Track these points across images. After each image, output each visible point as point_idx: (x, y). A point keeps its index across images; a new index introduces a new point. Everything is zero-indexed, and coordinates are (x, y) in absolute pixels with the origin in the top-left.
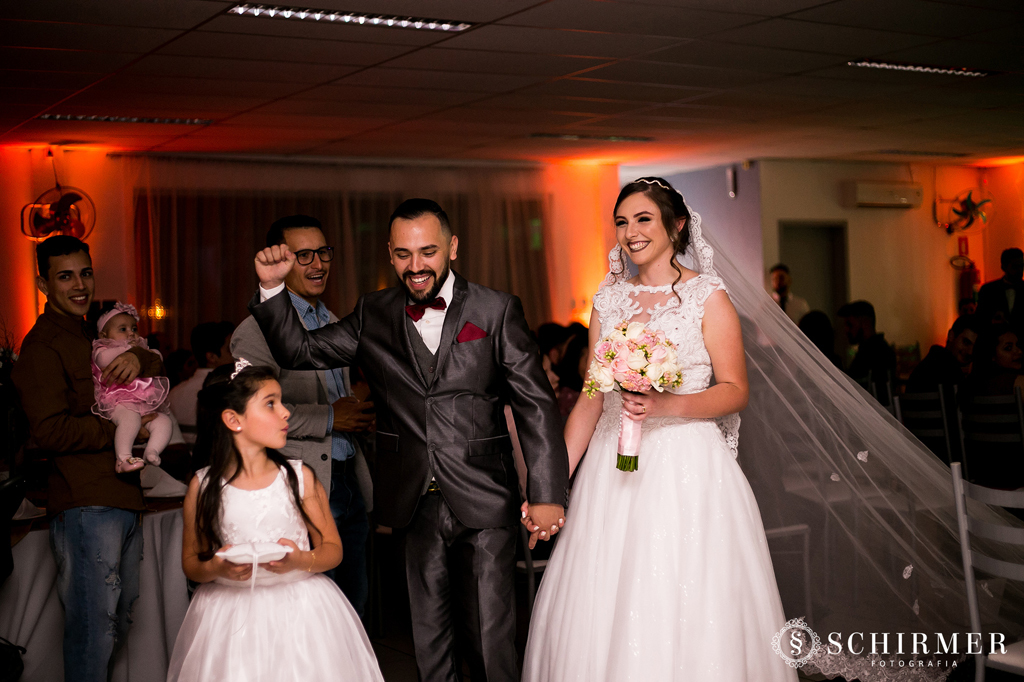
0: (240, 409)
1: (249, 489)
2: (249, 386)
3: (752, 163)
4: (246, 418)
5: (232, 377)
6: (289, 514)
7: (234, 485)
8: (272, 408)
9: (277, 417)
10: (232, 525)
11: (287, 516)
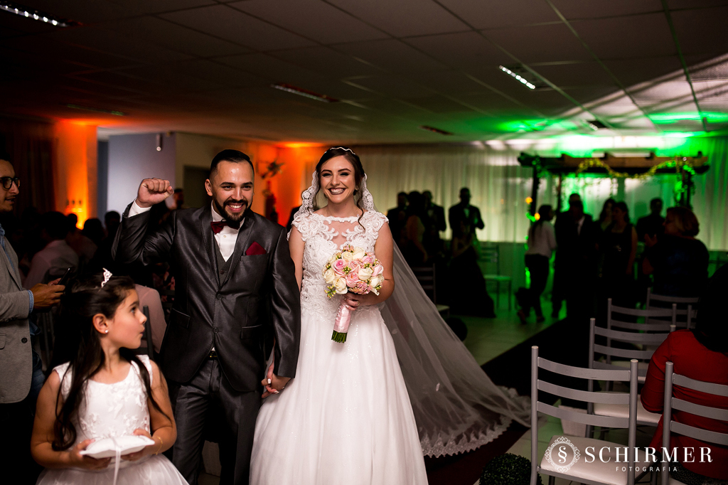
0: (109, 314)
1: (107, 382)
2: (118, 294)
3: (172, 133)
4: (114, 322)
5: (102, 285)
6: (142, 403)
7: (96, 381)
8: (134, 313)
9: (138, 320)
10: (92, 416)
11: (140, 405)
